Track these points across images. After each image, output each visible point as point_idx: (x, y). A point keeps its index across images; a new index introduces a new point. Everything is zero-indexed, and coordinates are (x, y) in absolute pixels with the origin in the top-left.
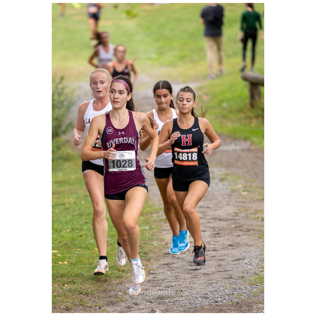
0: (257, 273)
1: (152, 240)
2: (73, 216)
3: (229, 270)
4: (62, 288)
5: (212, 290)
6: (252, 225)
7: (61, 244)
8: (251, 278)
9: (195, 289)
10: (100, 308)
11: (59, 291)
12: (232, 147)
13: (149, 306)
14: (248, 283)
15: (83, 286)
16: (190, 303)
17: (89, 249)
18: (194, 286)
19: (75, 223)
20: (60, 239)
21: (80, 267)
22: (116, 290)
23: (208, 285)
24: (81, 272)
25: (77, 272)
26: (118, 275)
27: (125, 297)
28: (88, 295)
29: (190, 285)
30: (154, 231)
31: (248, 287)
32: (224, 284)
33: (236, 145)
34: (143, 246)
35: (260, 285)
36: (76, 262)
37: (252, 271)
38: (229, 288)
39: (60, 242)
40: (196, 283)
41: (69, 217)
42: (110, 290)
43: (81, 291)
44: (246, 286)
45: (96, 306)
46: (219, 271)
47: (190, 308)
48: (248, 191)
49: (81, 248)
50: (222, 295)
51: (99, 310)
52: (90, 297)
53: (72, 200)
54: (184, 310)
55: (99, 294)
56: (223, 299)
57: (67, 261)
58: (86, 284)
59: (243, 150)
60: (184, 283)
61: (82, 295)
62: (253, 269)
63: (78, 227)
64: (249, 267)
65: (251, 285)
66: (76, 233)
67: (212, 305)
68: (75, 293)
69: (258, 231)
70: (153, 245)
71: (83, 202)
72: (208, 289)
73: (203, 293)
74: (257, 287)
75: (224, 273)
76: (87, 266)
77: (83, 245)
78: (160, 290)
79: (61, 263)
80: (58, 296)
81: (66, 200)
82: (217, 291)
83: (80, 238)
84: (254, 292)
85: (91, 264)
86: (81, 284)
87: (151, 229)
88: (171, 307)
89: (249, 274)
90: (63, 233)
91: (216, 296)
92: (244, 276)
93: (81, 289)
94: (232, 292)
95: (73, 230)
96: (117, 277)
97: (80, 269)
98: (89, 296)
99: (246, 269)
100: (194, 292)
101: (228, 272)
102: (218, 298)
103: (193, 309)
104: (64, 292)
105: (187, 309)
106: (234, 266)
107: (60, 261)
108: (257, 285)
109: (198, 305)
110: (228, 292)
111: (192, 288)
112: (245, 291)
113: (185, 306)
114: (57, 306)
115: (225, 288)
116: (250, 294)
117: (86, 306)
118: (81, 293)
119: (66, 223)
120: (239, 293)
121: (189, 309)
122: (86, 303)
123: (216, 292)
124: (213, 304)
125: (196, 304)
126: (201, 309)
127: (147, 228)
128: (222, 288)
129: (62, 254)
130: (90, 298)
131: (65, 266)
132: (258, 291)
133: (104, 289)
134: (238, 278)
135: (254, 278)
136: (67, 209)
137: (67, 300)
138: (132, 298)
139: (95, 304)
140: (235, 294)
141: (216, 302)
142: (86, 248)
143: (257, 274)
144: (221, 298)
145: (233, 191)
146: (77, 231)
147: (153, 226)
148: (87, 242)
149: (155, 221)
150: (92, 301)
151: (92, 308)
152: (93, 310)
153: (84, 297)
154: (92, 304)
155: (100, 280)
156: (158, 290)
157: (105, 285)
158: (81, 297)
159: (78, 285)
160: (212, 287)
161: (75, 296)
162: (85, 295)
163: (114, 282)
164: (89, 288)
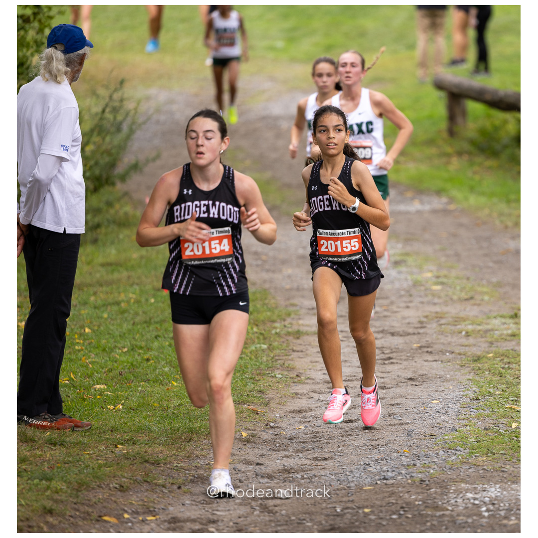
0: (457, 427)
1: (272, 368)
2: (133, 324)
3: (408, 423)
4: (112, 452)
5: (377, 457)
6: (449, 344)
7: (111, 374)
8: (446, 437)
9: (347, 456)
10: (179, 488)
11: (107, 456)
12: (416, 206)
13: (267, 485)
14: (440, 445)
15: (150, 449)
16: (339, 480)
17: (161, 384)
18: (346, 451)
19: (136, 337)
20: (110, 365)
21: (144, 414)
22: (208, 456)
23: (370, 449)
24: (147, 423)
25: (139, 423)
28: (159, 464)
29: (339, 449)
30: (277, 351)
31: (441, 453)
32: (398, 448)
33: (422, 203)
34: (257, 378)
35: (461, 449)
36: (139, 406)
37: (448, 425)
38: (407, 455)
39: (110, 371)
40: (349, 445)
41: (126, 326)
42: (197, 456)
43: (147, 458)
44: (437, 452)
45: (172, 484)
46: (390, 425)
47: (338, 489)
48: (442, 283)
49: (148, 381)
50: (395, 467)
51: (178, 490)
52: (162, 469)
53: (132, 296)
55: (178, 464)
56: (397, 473)
57: (123, 405)
58: (156, 446)
59: (434, 212)
60: (329, 446)
61: (147, 465)
62: (450, 422)
63: (142, 344)
64: (443, 417)
65: (447, 449)
66: (139, 354)
67: (376, 483)
68: (135, 461)
69: (460, 354)
70: (275, 377)
71: (152, 300)
72: (370, 456)
73: (362, 464)
74: (457, 452)
75: (399, 427)
76: (158, 413)
77: (151, 376)
78: (287, 457)
79: (111, 407)
80: (105, 465)
81: (122, 297)
82: (386, 459)
83: (145, 364)
84: (452, 461)
85: (164, 410)
86: (146, 444)
87: (271, 348)
88: (305, 487)
89: (443, 430)
90: (115, 354)
91: (385, 468)
92: (434, 433)
93: (146, 454)
94: (413, 462)
95: (133, 348)
97: (145, 418)
98: (161, 466)
99: (438, 421)
100: (345, 460)
101: (406, 427)
102: (388, 471)
103: (343, 491)
104: (116, 459)
105: (334, 490)
106: (416, 416)
107: (110, 404)
108: (457, 450)
109: (352, 485)
110: (405, 461)
111: (342, 454)
112: (436, 460)
113: (330, 485)
114: (104, 484)
115: (400, 454)
116: (444, 465)
117: (156, 484)
118: (147, 461)
119: (121, 337)
120: (425, 464)
121: (338, 492)
122: (155, 479)
123: (385, 461)
124: (379, 482)
125: (349, 482)
126: (358, 490)
127: (265, 346)
128: (395, 454)
129: (114, 391)
130: (162, 471)
131: (119, 413)
132: (459, 461)
133: (187, 455)
134: (424, 438)
135: (451, 437)
136: (123, 312)
137: (121, 473)
138: (237, 470)
139: (171, 481)
140: (418, 465)
141: (385, 479)
142: (156, 381)
143: (456, 430)
144: (394, 471)
145: (416, 284)
146: (141, 351)
147: (275, 344)
148: (157, 371)
149: (278, 334)
150: (166, 476)
151: (165, 488)
152: (166, 491)
153: (152, 467)
154: (166, 480)
155: (180, 438)
156: (283, 457)
157: (189, 447)
158: (146, 467)
159: (140, 447)
160: (378, 452)
161: (136, 465)
162: (153, 464)
163: (205, 442)
164: (161, 452)
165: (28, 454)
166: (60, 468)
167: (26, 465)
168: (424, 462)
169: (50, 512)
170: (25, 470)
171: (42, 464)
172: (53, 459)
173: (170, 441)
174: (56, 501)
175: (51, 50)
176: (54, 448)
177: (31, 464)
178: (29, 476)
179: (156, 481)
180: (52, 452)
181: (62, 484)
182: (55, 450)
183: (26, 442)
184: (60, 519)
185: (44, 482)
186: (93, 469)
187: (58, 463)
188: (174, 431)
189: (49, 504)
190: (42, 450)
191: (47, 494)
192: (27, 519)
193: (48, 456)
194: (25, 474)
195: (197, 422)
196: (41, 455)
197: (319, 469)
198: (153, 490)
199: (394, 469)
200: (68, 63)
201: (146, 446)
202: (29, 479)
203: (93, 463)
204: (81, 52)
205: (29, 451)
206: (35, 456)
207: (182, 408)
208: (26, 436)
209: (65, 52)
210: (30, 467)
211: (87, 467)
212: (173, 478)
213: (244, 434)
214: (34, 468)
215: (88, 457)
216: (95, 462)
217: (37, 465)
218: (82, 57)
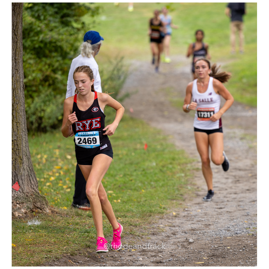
1: (186, 184)
2: (125, 164)
3: (246, 210)
5: (233, 224)
7: (115, 187)
12: (250, 113)
13: (184, 236)
15: (133, 220)
16: (216, 234)
17: (137, 191)
18: (219, 221)
19: (127, 170)
20: (115, 182)
21: (130, 204)
22: (158, 223)
23: (230, 221)
24: (131, 208)
25: (128, 208)
26: (160, 211)
27: (165, 229)
28: (136, 226)
29: (216, 220)
30: (188, 177)
32: (242, 220)
34: (180, 189)
36: (128, 200)
38: (246, 223)
39: (115, 185)
40: (220, 219)
41: (122, 165)
42: (153, 223)
43: (131, 224)
45: (142, 235)
46: (239, 210)
47: (216, 238)
49: (131, 189)
50: (241, 229)
52: (138, 228)
53: (125, 152)
54: (211, 239)
55: (145, 226)
56: (242, 231)
57: (121, 200)
58: (136, 218)
60: (212, 219)
61: (131, 227)
63: (129, 173)
66: (128, 178)
67: (233, 236)
68: (126, 225)
70: (187, 188)
71: (133, 154)
72: (230, 224)
73: (226, 227)
75: (243, 211)
76: (136, 204)
77: (133, 188)
78: (193, 224)
79: (115, 201)
81: (120, 152)
82: (237, 225)
83: (130, 182)
85: (139, 202)
86: (131, 217)
87: (186, 176)
88: (201, 237)
90: (117, 178)
91: (236, 229)
93: (131, 222)
94: (249, 227)
95: (125, 175)
96: (160, 213)
97: (130, 206)
98: (137, 227)
100: (219, 225)
101: (246, 211)
102: (238, 230)
103: (218, 239)
105: (214, 239)
106: (250, 206)
107: (115, 199)
109: (222, 236)
110: (245, 226)
111: (217, 223)
113: (212, 236)
115: (243, 223)
117: (135, 235)
118: (131, 225)
119: (120, 170)
120: (254, 227)
121: (216, 239)
122: (135, 233)
123: (236, 226)
124: (234, 235)
125: (221, 235)
126: (225, 239)
127: (183, 175)
128: (241, 223)
129: (116, 194)
130: (138, 229)
131: (119, 204)
133: (149, 222)
134: (254, 216)
136: (120, 159)
138: (171, 229)
139: (142, 234)
140: (251, 228)
141: (236, 234)
142: (135, 189)
144: (240, 230)
145: (250, 148)
146: (128, 177)
147: (188, 174)
148: (136, 185)
149: (189, 170)
150: (140, 231)
151: (139, 237)
152: (140, 238)
153: (134, 227)
154: (140, 233)
155: (146, 215)
156: (191, 224)
157: (150, 219)
158: (131, 228)
159: (128, 219)
160: (233, 222)
161: (126, 227)
162: (134, 226)
163: (157, 217)
164: (138, 221)
165: (79, 221)
166: (93, 227)
167: (78, 226)
168: (253, 226)
169: (89, 247)
170: (78, 228)
171: (85, 226)
172: (90, 223)
173: (141, 216)
174: (91, 242)
175: (85, 43)
176: (90, 219)
177: (80, 226)
178: (80, 231)
179: (135, 234)
180: (90, 221)
181: (94, 235)
182: (91, 219)
183: (78, 216)
184: (93, 250)
185: (86, 233)
186: (108, 228)
187: (92, 225)
188: (143, 212)
189: (88, 243)
190: (85, 220)
191: (87, 239)
192: (79, 250)
193: (88, 222)
194: (78, 230)
195: (153, 208)
196: (85, 222)
197: (207, 229)
198: (134, 238)
199: (240, 229)
200: (93, 49)
201: (131, 218)
202: (79, 232)
203: (107, 225)
204: (99, 43)
205: (79, 220)
206: (82, 222)
207: (147, 202)
208: (78, 213)
209: (92, 43)
210: (80, 227)
211: (105, 227)
212: (143, 232)
213: (174, 214)
214: (82, 227)
215: (105, 223)
216: (108, 225)
217: (83, 226)
218: (99, 46)
